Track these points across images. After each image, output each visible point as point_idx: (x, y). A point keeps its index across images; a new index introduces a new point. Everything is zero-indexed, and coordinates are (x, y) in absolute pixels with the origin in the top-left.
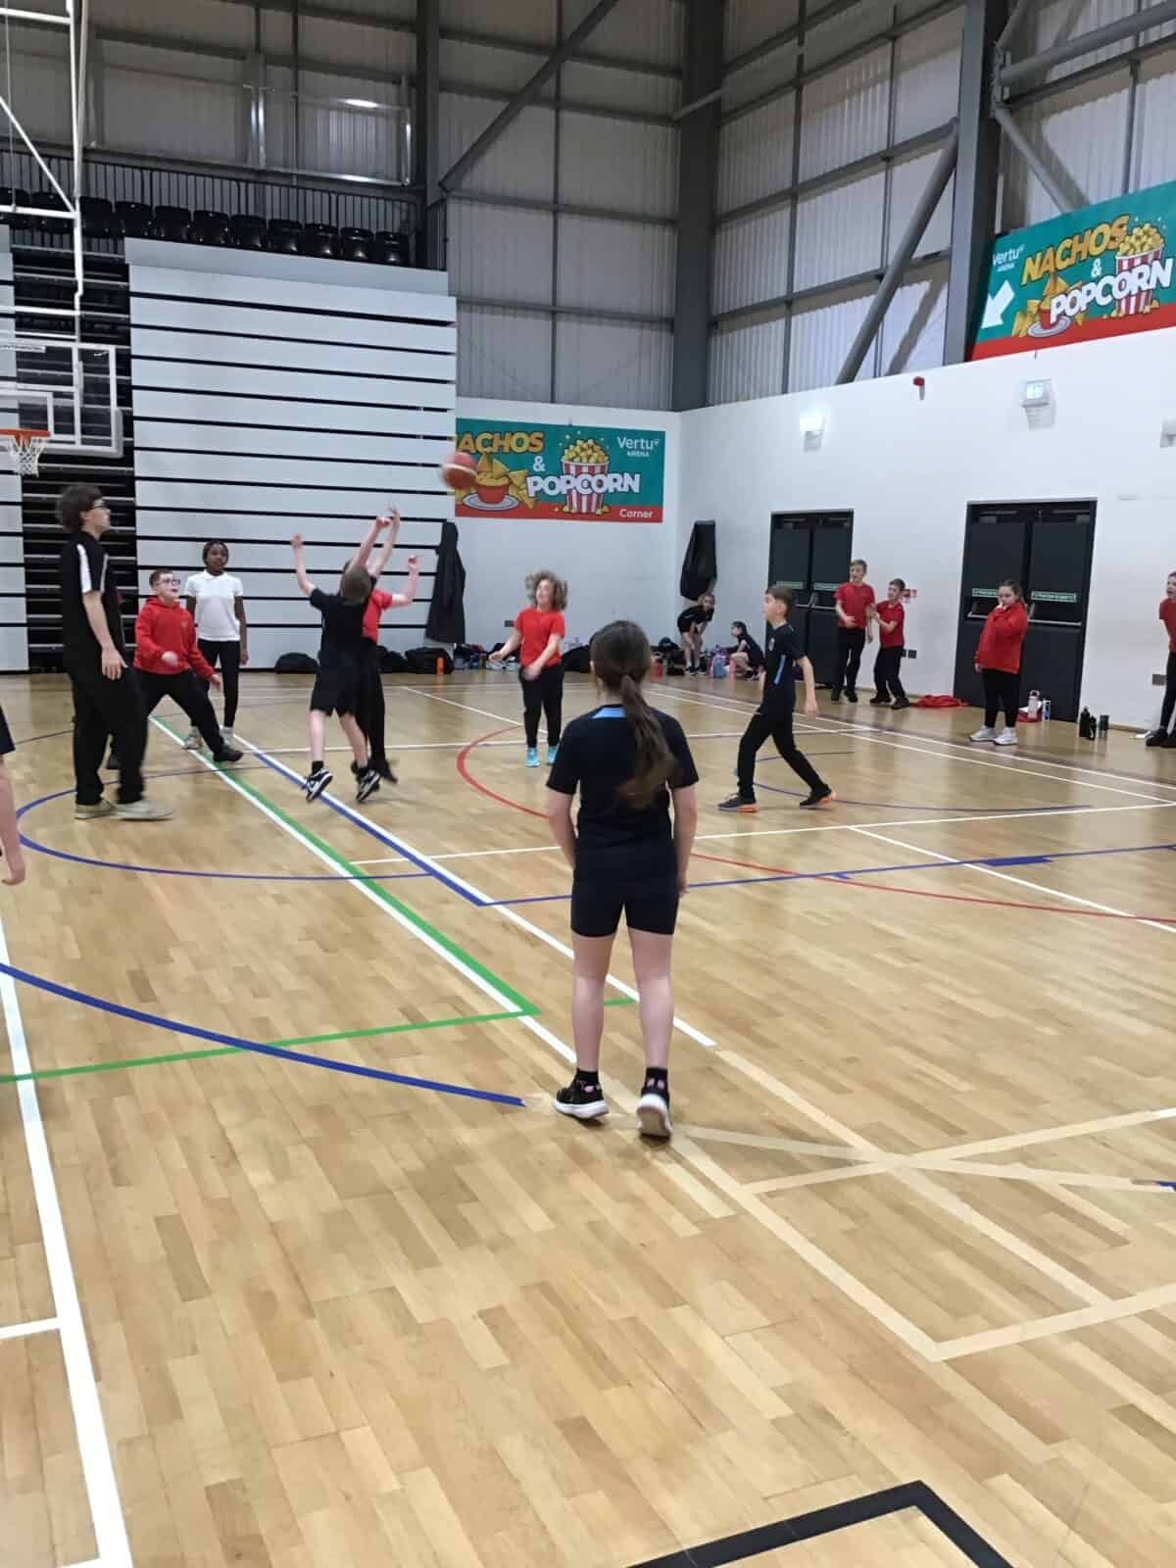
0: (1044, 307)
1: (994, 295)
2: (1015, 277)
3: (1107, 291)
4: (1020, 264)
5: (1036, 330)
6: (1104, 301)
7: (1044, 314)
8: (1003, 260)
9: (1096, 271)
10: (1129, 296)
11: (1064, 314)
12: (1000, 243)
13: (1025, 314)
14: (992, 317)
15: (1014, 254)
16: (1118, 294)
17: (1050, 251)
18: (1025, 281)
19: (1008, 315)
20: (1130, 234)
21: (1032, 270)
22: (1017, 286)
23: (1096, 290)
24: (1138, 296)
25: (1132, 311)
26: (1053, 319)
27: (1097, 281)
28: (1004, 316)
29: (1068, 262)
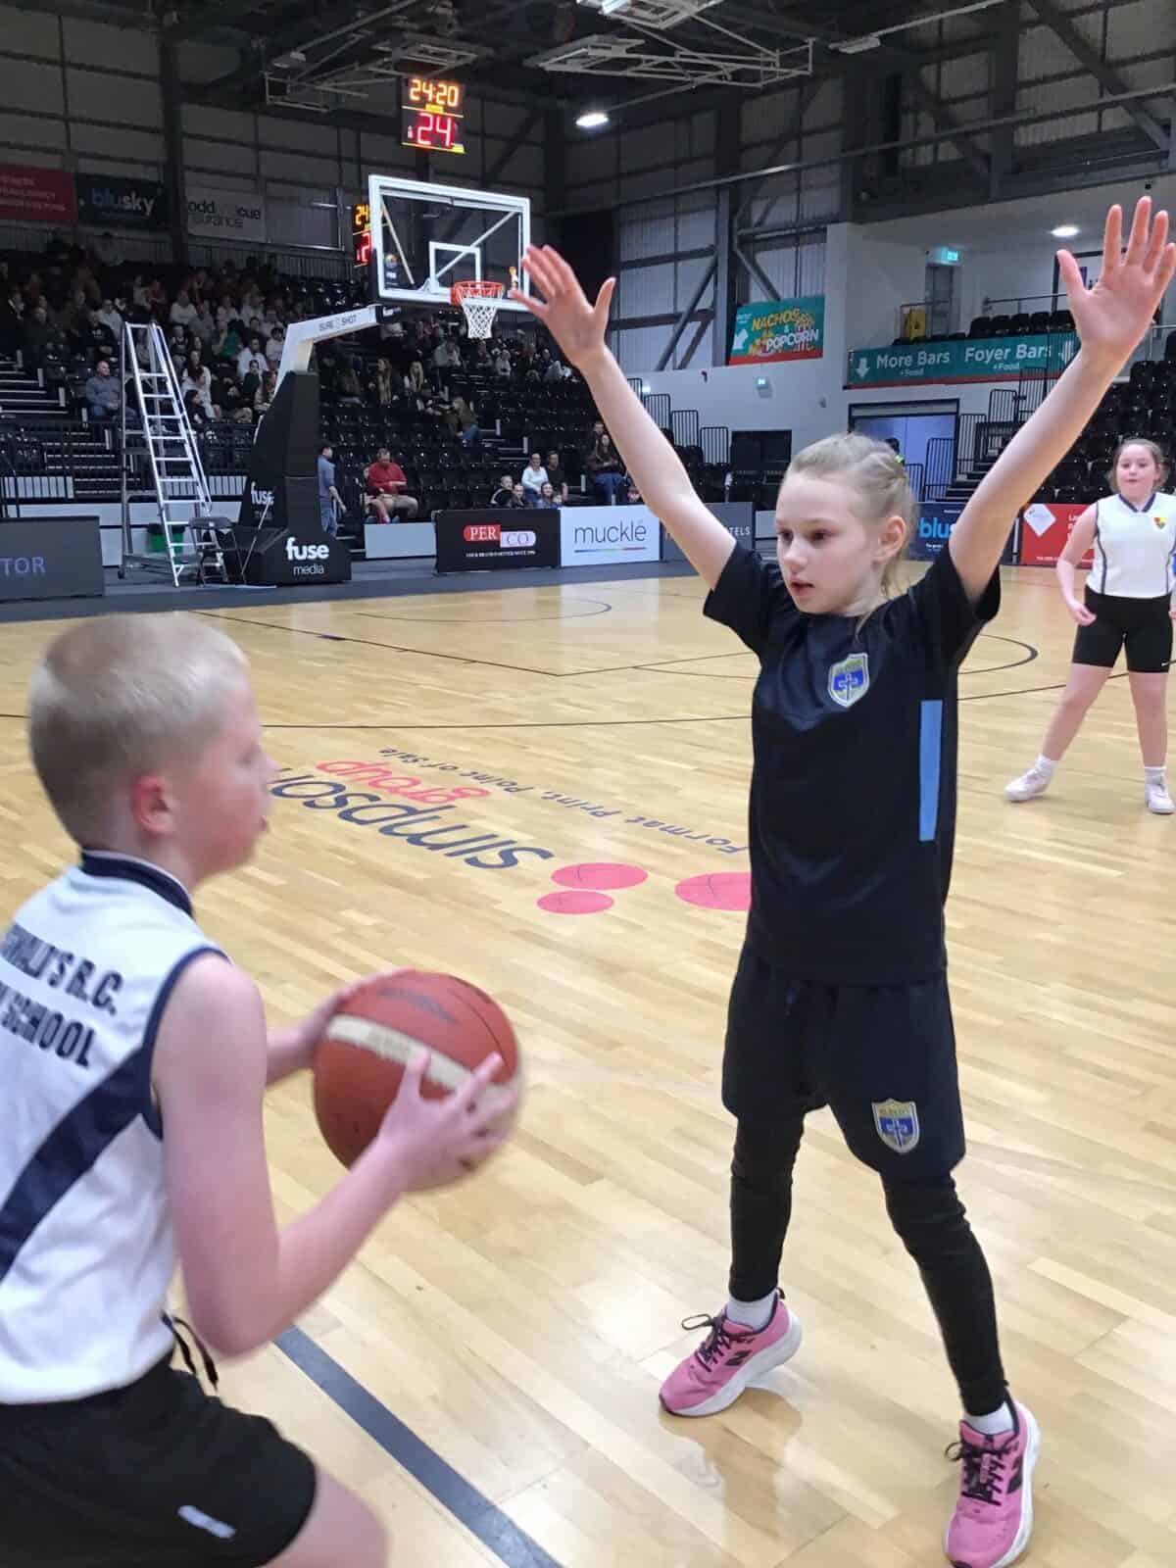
0: (764, 342)
1: (738, 333)
2: (748, 326)
3: (792, 339)
4: (750, 321)
5: (760, 353)
6: (791, 344)
7: (763, 347)
8: (741, 318)
9: (787, 330)
10: (801, 343)
11: (772, 348)
12: (740, 310)
13: (754, 345)
14: (738, 344)
15: (748, 316)
16: (796, 342)
17: (765, 319)
18: (753, 329)
19: (746, 344)
20: (800, 315)
21: (756, 325)
22: (749, 331)
23: (787, 339)
24: (806, 342)
25: (803, 348)
26: (768, 349)
27: (787, 334)
28: (744, 345)
29: (772, 324)
